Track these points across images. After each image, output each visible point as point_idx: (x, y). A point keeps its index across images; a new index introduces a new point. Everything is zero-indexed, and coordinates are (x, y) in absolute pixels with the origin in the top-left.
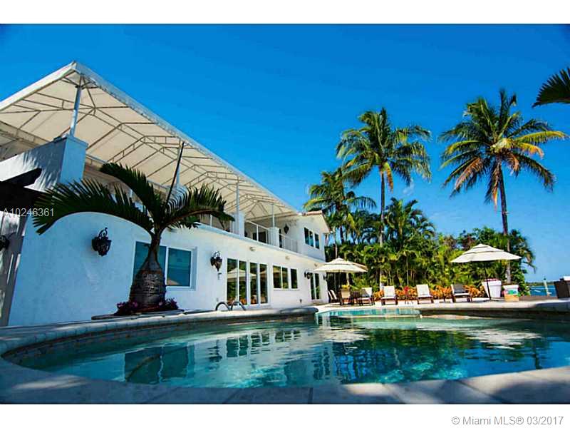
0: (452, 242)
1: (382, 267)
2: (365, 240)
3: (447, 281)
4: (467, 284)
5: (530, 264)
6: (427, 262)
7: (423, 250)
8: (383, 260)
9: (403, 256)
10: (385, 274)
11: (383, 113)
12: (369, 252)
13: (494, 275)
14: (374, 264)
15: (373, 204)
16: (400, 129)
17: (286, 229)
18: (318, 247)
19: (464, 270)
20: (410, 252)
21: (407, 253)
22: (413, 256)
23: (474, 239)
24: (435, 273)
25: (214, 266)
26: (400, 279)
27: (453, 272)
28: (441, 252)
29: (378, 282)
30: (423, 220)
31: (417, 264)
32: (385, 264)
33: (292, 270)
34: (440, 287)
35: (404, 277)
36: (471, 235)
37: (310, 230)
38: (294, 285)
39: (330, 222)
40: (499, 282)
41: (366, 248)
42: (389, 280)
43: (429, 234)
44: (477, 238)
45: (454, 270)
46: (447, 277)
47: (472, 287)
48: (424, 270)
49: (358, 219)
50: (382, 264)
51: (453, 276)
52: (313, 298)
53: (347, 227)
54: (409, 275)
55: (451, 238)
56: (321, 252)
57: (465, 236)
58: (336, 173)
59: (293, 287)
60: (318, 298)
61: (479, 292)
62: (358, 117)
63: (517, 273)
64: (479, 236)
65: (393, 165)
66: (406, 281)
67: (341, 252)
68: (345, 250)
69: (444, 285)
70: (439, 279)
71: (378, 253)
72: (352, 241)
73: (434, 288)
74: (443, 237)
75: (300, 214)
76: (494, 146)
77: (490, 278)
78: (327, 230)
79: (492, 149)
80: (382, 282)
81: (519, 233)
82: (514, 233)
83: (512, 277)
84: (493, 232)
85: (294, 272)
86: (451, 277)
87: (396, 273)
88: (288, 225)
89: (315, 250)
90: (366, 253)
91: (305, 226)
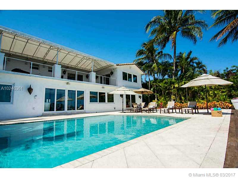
1: (172, 91)
8: (172, 87)
10: (174, 95)
17: (112, 73)
18: (136, 81)
19: (223, 92)
26: (183, 98)
27: (215, 94)
30: (200, 63)
31: (193, 89)
32: (174, 89)
35: (185, 96)
42: (176, 98)
45: (216, 92)
46: (211, 96)
50: (172, 89)
51: (215, 96)
54: (188, 95)
66: (186, 99)
68: (153, 83)
75: (115, 65)
78: (141, 73)
80: (173, 99)
87: (180, 95)
88: (113, 71)
89: (132, 83)
90: (164, 84)
91: (124, 72)
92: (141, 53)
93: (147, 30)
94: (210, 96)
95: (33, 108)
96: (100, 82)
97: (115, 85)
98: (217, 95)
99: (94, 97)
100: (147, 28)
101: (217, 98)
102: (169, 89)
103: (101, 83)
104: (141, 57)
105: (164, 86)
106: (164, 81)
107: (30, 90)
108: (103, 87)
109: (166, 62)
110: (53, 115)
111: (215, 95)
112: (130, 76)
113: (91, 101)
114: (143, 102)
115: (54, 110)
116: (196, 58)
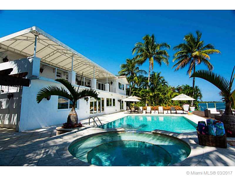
0: (174, 90)
1: (147, 98)
2: (142, 87)
3: (170, 104)
4: (177, 105)
5: (200, 99)
6: (164, 96)
7: (163, 92)
8: (148, 95)
9: (155, 94)
10: (148, 100)
11: (153, 37)
12: (143, 92)
13: (187, 103)
14: (144, 97)
15: (146, 73)
16: (158, 44)
17: (112, 83)
18: (123, 89)
20: (158, 93)
21: (157, 93)
22: (159, 94)
23: (182, 88)
24: (166, 101)
25: (86, 100)
26: (153, 103)
28: (169, 93)
29: (145, 103)
30: (164, 80)
31: (160, 97)
32: (148, 97)
33: (113, 99)
34: (167, 106)
35: (155, 102)
36: (181, 87)
37: (120, 83)
38: (114, 105)
39: (128, 79)
40: (188, 105)
41: (142, 91)
42: (149, 103)
43: (166, 86)
44: (183, 88)
47: (179, 106)
48: (163, 99)
49: (139, 79)
50: (147, 97)
52: (121, 109)
53: (135, 82)
54: (157, 101)
55: (174, 88)
56: (125, 91)
57: (179, 87)
58: (132, 60)
59: (113, 106)
60: (122, 109)
61: (181, 108)
62: (142, 38)
63: (195, 102)
64: (184, 88)
65: (155, 58)
67: (132, 91)
68: (134, 90)
69: (169, 105)
70: (168, 103)
71: (146, 93)
72: (136, 87)
73: (166, 106)
74: (171, 87)
75: (117, 77)
76: (193, 53)
77: (186, 104)
78: (127, 83)
79: (192, 55)
80: (147, 103)
81: (198, 87)
82: (196, 87)
83: (193, 104)
84: (189, 86)
85: (114, 100)
86: (172, 102)
87: (152, 100)
88: (112, 81)
89: (122, 91)
90: (142, 92)
95: (87, 112)
100: (133, 51)
102: (145, 96)
108: (111, 95)
116: (162, 77)
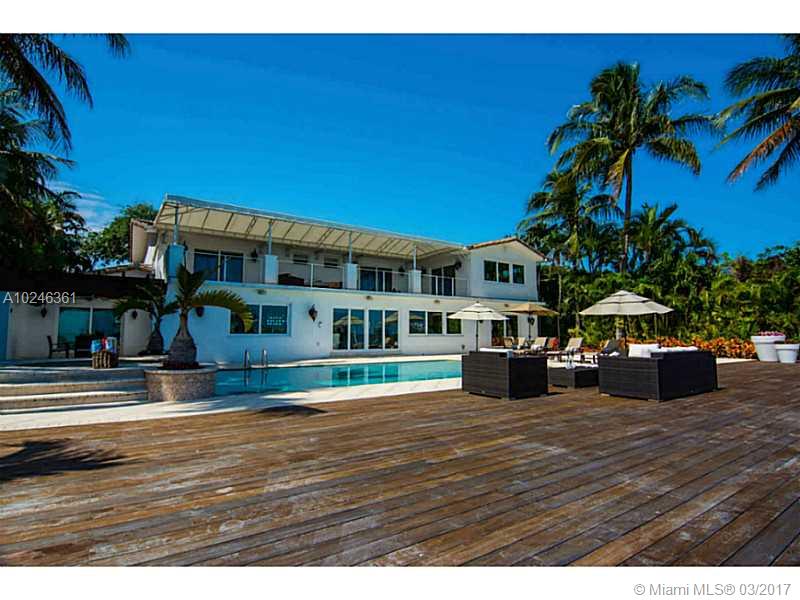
17: (458, 265)
18: (519, 281)
19: (747, 314)
37: (499, 262)
38: (454, 331)
51: (727, 324)
56: (529, 289)
59: (451, 333)
66: (652, 328)
88: (461, 260)
89: (511, 288)
91: (487, 259)
92: (538, 201)
93: (551, 148)
94: (712, 322)
95: (318, 344)
96: (430, 290)
97: (465, 295)
98: (731, 322)
99: (419, 321)
100: (551, 142)
101: (729, 328)
103: (434, 293)
104: (541, 212)
105: (597, 293)
106: (597, 281)
107: (312, 313)
108: (437, 302)
109: (611, 225)
110: (347, 357)
111: (726, 321)
112: (504, 267)
113: (413, 330)
114: (539, 336)
115: (347, 348)
